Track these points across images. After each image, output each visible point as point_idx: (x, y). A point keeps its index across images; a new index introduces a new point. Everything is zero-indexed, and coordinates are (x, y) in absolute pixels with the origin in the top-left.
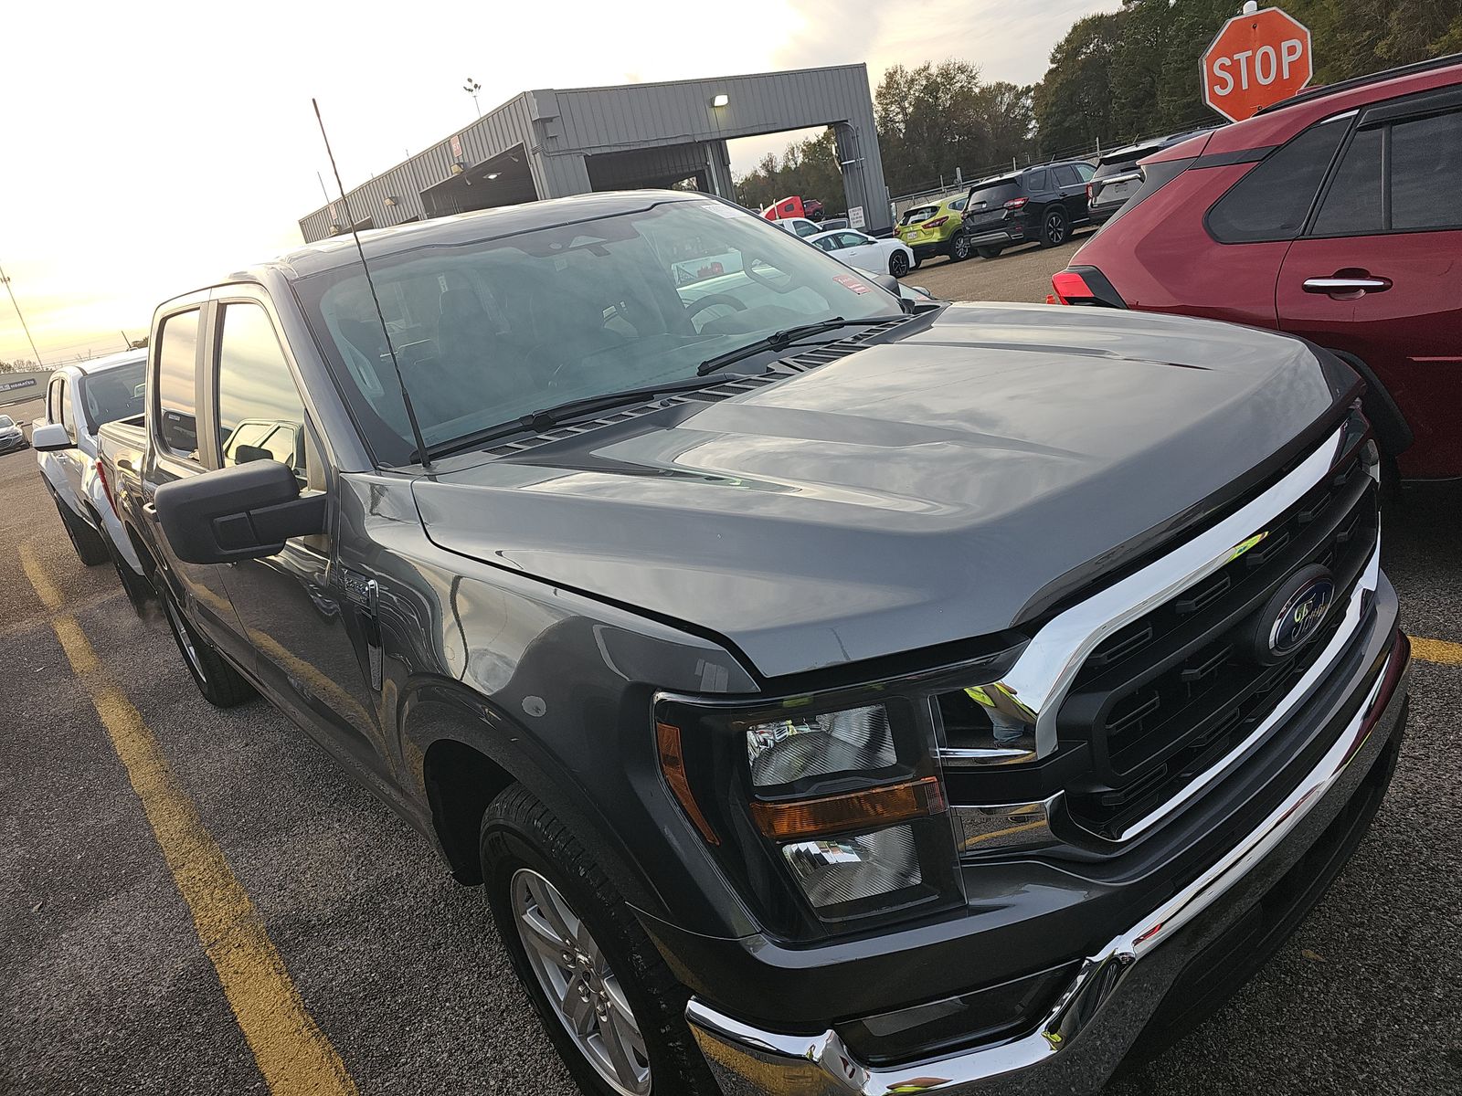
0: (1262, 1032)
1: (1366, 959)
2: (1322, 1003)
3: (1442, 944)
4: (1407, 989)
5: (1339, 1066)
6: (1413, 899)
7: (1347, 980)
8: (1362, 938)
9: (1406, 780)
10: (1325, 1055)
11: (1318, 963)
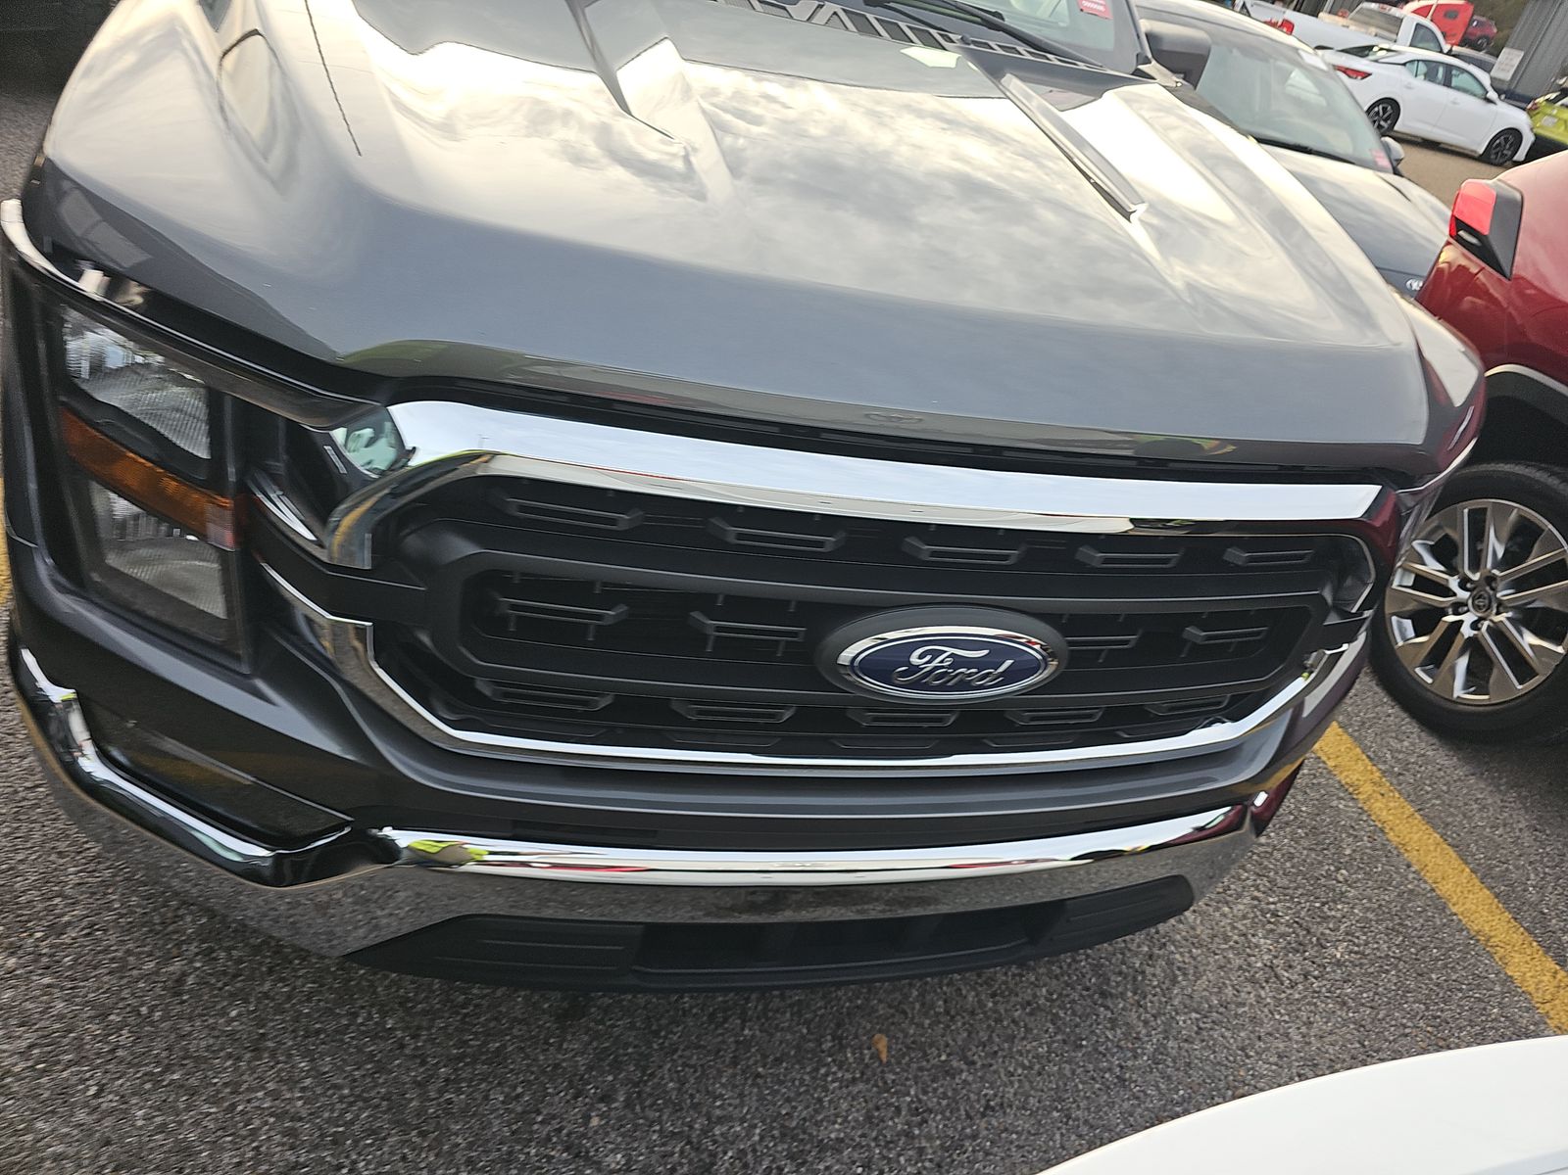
0: (735, 1063)
1: (925, 1093)
2: (825, 1089)
3: (1019, 1147)
4: (921, 1151)
5: (754, 1151)
6: (1058, 1087)
7: (879, 1093)
8: (951, 1073)
9: (1233, 986)
10: (758, 1131)
11: (876, 1056)
